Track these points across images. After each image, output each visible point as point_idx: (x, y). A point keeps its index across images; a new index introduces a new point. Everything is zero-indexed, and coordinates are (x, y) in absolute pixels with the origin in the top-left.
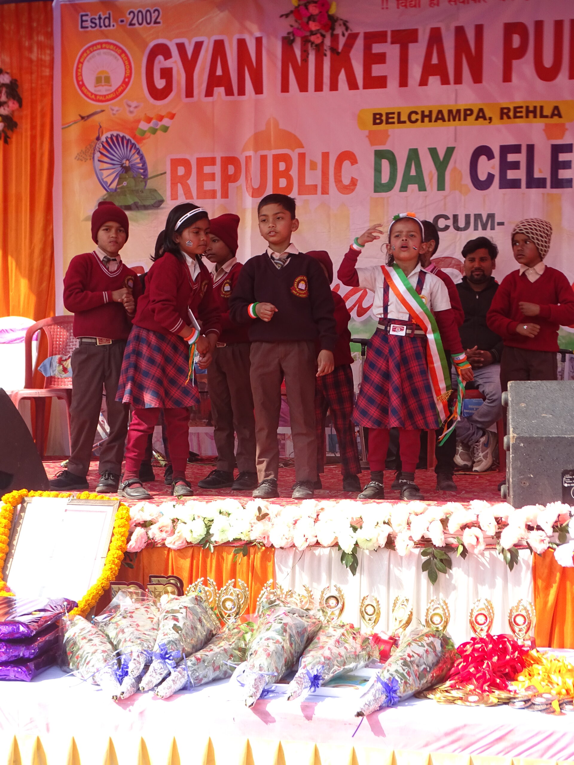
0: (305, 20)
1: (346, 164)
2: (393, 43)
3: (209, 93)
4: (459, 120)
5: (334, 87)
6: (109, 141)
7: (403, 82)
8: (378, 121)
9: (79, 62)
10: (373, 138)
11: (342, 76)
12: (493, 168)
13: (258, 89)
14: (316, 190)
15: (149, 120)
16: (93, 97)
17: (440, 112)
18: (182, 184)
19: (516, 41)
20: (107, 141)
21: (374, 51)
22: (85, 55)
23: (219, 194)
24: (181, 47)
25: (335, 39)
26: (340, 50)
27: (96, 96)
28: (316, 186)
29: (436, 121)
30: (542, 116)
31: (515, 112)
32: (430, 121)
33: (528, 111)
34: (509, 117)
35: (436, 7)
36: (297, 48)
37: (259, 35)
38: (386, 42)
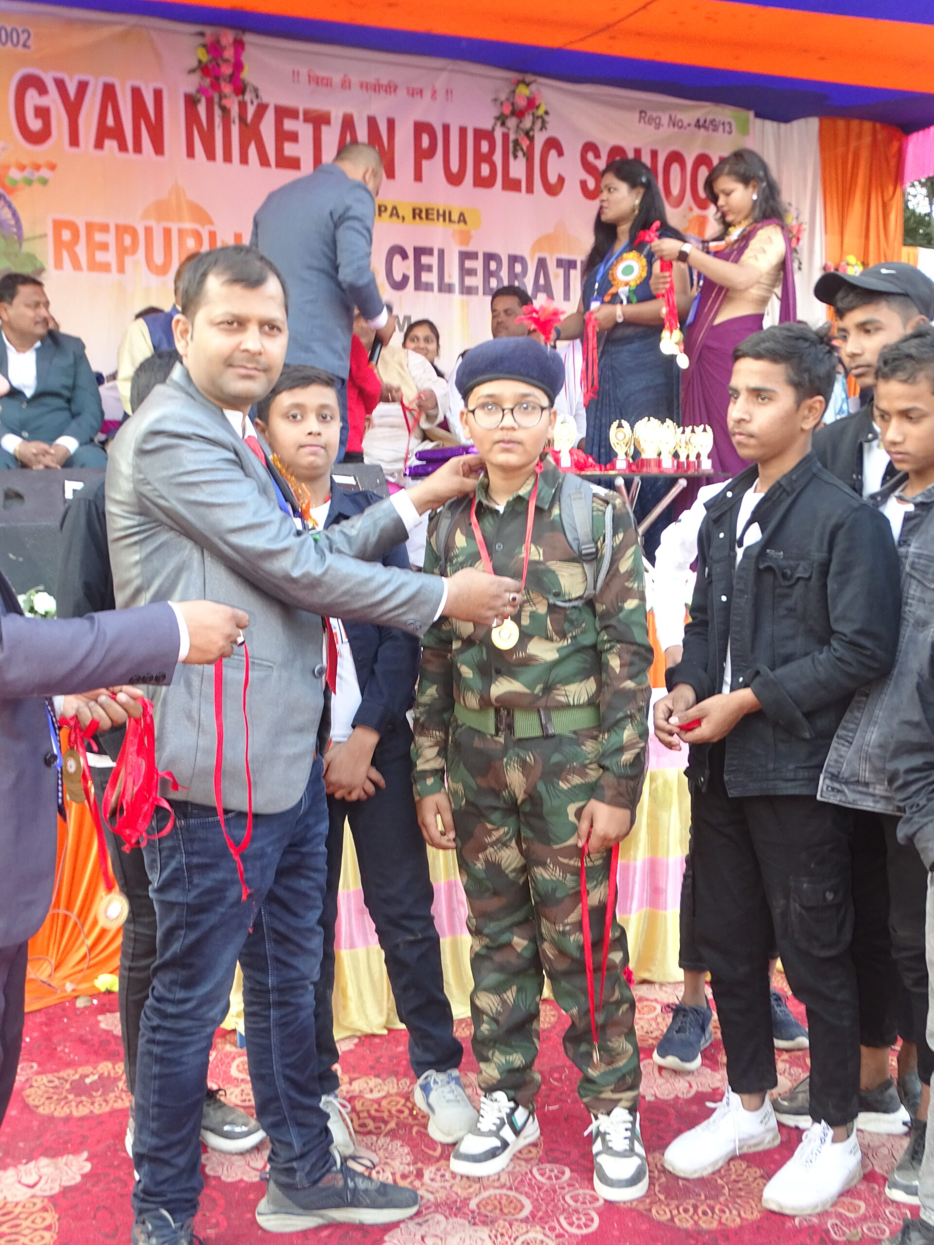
2: (306, 120)
3: (99, 145)
5: (244, 160)
11: (252, 151)
12: (408, 268)
13: (159, 149)
15: (22, 168)
18: (68, 251)
19: (425, 141)
21: (286, 128)
23: (114, 267)
24: (60, 85)
25: (243, 106)
26: (249, 121)
30: (450, 221)
31: (427, 214)
33: (438, 215)
34: (421, 218)
35: (347, 90)
36: (202, 109)
37: (158, 85)
38: (298, 119)
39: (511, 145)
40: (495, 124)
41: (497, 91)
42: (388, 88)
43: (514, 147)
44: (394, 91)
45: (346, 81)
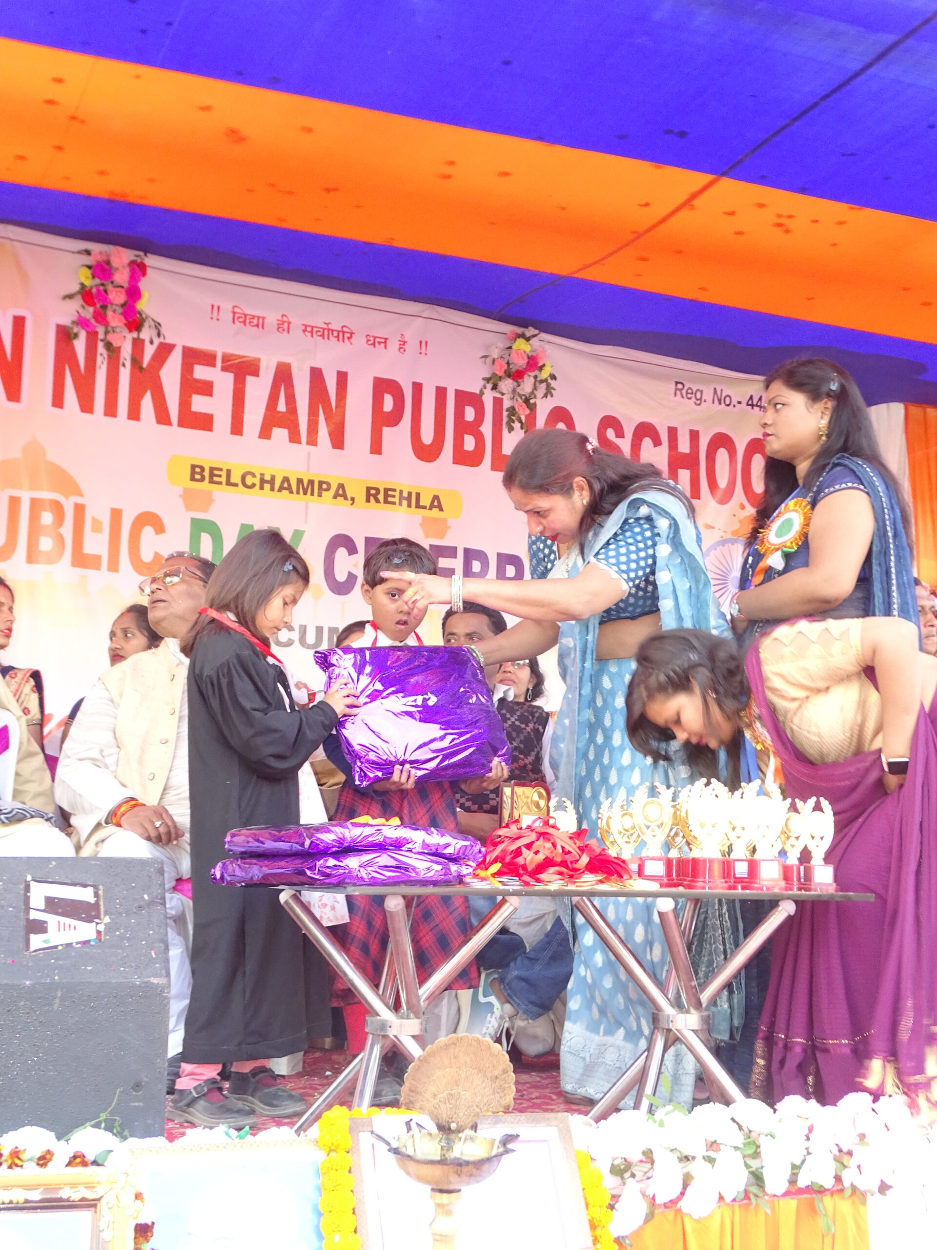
1: (148, 532)
2: (224, 369)
4: (312, 494)
5: (134, 414)
7: (237, 428)
8: (198, 477)
10: (190, 500)
11: (147, 403)
12: (355, 566)
14: (100, 564)
17: (286, 479)
19: (388, 403)
21: (196, 376)
25: (138, 345)
26: (145, 365)
28: (99, 558)
29: (280, 490)
30: (418, 506)
31: (386, 495)
32: (272, 489)
33: (401, 497)
34: (378, 501)
35: (285, 333)
36: (80, 346)
37: (20, 313)
38: (214, 365)
39: (505, 414)
40: (485, 387)
41: (488, 347)
42: (341, 334)
43: (509, 416)
44: (349, 338)
45: (284, 322)
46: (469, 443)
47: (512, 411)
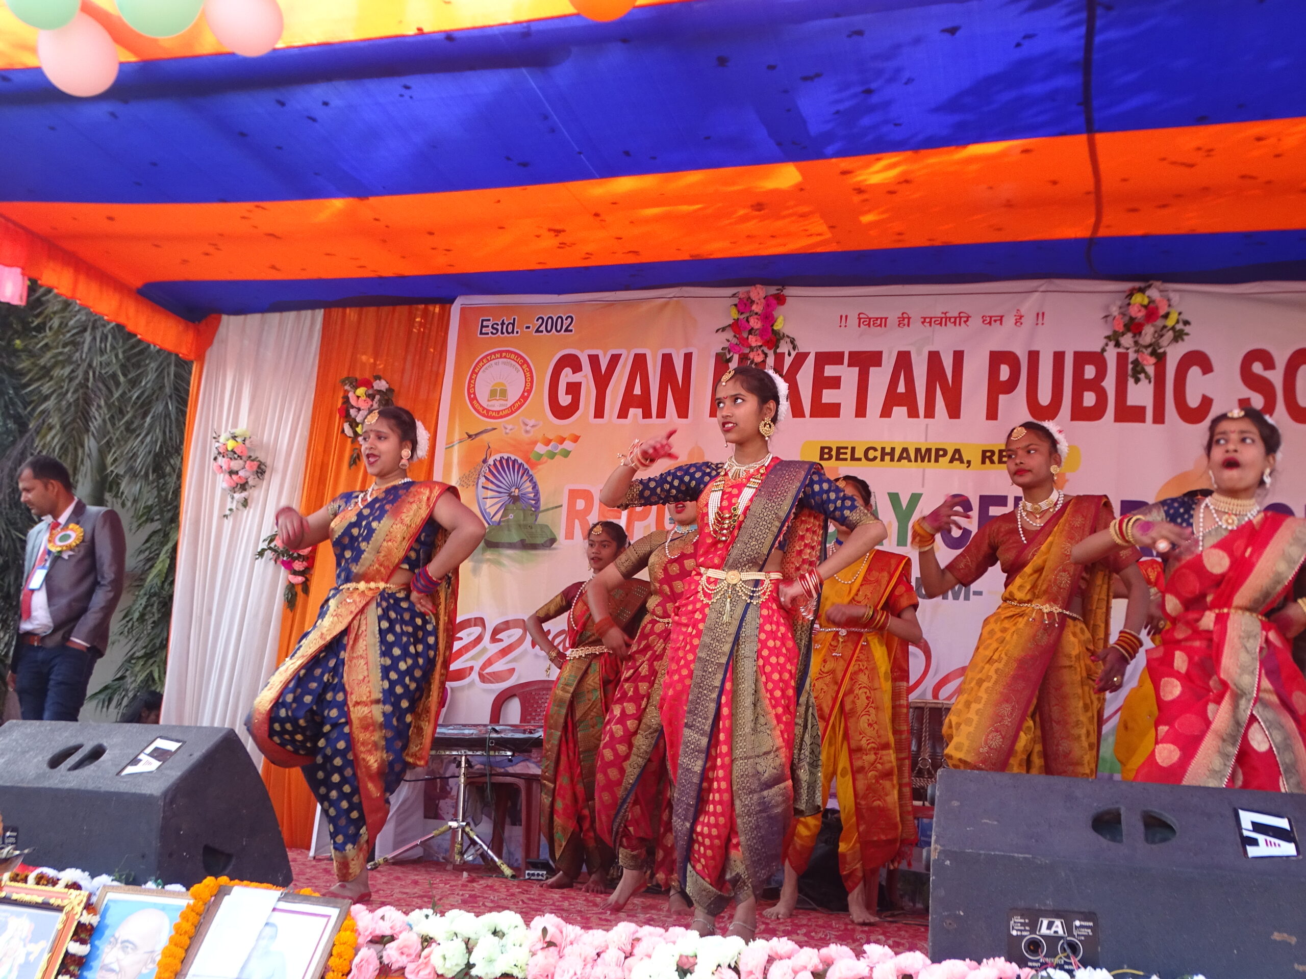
0: (745, 335)
2: (849, 366)
3: (623, 414)
4: (929, 461)
6: (498, 464)
7: (861, 412)
8: (826, 456)
9: (473, 372)
13: (683, 412)
15: (547, 442)
16: (485, 412)
17: (905, 450)
19: (1005, 373)
20: (495, 464)
21: (826, 374)
22: (481, 364)
24: (594, 360)
25: (779, 358)
27: (488, 411)
29: (899, 460)
32: (892, 460)
35: (906, 327)
37: (689, 349)
38: (842, 364)
39: (1130, 366)
40: (1107, 345)
41: (1107, 307)
42: (958, 320)
43: (1133, 369)
44: (965, 322)
45: (904, 319)
46: (1089, 399)
47: (1136, 363)
